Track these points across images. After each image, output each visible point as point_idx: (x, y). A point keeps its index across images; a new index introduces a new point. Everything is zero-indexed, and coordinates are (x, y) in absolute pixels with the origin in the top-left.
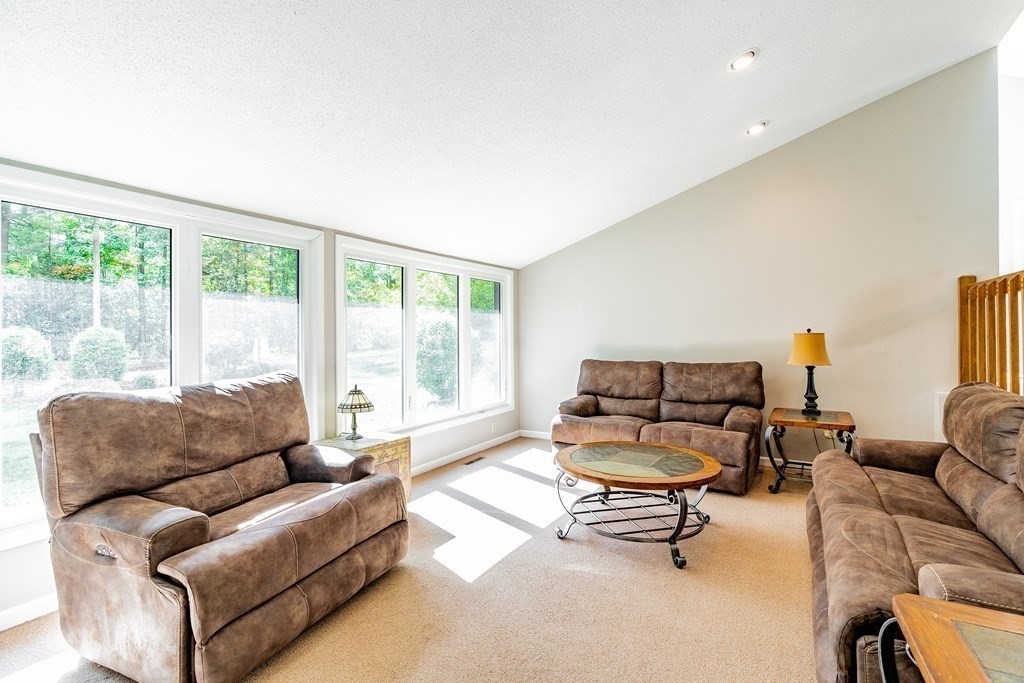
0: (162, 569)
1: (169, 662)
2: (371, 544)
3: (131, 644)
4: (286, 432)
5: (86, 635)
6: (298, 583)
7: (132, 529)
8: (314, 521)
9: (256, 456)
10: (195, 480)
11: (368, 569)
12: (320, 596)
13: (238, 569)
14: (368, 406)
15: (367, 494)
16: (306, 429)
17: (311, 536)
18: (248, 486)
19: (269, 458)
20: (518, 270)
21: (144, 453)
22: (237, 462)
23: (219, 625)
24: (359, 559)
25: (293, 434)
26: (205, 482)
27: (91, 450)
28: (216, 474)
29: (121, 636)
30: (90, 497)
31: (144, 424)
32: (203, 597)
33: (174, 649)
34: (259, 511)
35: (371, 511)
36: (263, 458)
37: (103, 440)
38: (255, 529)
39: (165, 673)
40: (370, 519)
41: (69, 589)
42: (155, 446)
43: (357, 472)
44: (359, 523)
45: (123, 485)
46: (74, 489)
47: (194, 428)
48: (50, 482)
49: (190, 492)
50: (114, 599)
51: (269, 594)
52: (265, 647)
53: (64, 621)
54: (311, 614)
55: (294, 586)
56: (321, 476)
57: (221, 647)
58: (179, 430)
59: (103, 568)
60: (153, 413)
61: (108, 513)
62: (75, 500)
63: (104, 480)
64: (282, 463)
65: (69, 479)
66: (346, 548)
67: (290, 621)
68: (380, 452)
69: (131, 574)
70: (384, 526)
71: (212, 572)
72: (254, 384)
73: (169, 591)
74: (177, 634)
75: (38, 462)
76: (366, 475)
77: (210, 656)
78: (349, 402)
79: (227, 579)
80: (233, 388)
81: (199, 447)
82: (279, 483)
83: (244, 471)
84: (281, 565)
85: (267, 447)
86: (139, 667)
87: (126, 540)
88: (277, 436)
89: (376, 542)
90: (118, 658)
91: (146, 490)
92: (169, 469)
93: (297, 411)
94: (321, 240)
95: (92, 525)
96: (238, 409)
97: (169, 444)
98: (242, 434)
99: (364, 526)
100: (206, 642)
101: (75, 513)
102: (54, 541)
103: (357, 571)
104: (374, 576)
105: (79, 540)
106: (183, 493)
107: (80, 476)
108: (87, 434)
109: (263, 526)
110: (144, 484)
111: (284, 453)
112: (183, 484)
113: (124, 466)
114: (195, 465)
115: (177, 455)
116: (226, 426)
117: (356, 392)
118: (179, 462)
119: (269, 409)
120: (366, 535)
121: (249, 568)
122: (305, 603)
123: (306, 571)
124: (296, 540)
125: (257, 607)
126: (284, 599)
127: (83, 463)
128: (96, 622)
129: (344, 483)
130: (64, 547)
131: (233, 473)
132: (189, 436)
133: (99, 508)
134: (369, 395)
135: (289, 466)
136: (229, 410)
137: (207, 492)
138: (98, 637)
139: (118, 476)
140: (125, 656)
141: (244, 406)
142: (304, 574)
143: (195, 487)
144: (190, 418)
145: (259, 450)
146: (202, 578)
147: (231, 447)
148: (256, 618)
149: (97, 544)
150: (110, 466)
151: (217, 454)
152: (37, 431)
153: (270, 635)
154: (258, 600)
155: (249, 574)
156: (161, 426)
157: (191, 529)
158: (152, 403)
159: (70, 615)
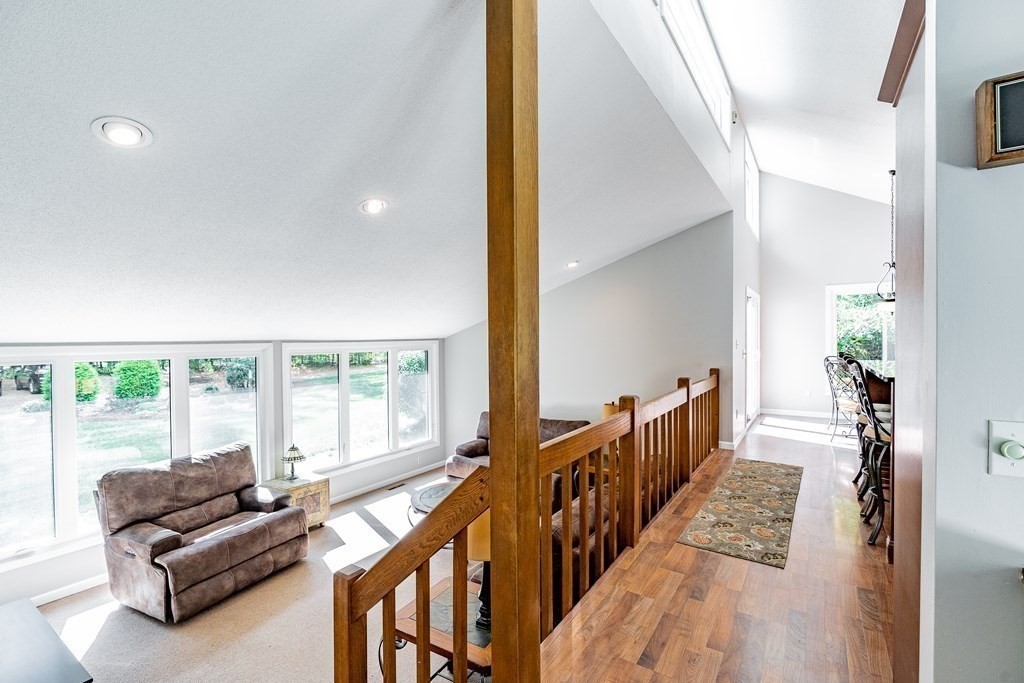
0: (156, 561)
1: (160, 604)
2: (279, 548)
3: (143, 596)
4: (239, 481)
5: (123, 592)
6: (230, 568)
7: (143, 541)
8: (241, 537)
9: (219, 496)
10: (180, 513)
11: (275, 563)
12: (242, 576)
13: (194, 561)
14: (301, 458)
15: (278, 520)
16: (254, 476)
17: (238, 544)
18: (212, 515)
19: (226, 497)
20: (443, 340)
21: (151, 500)
22: (206, 501)
23: (183, 588)
24: (270, 557)
25: (245, 480)
26: (185, 514)
27: (123, 500)
28: (193, 509)
29: (138, 593)
30: (123, 524)
31: (151, 484)
32: (174, 574)
33: (162, 598)
34: (212, 530)
35: (280, 529)
36: (222, 498)
37: (129, 495)
38: (207, 541)
39: (158, 608)
40: (279, 534)
41: (114, 570)
42: (157, 496)
43: (279, 505)
44: (271, 537)
45: (140, 517)
46: (115, 520)
47: (180, 484)
48: (104, 517)
49: (178, 519)
50: (135, 575)
51: (211, 573)
52: (208, 599)
53: (112, 585)
54: (236, 585)
55: (227, 570)
56: (256, 507)
57: (184, 597)
58: (171, 486)
59: (130, 559)
60: (156, 478)
61: (133, 533)
62: (116, 526)
63: (131, 515)
64: (236, 500)
65: (113, 516)
66: (262, 551)
67: (223, 588)
68: (305, 489)
69: (142, 562)
70: (289, 538)
71: (180, 562)
72: (218, 454)
73: (159, 571)
74: (163, 591)
75: (97, 505)
76: (286, 506)
77: (179, 602)
78: (288, 456)
79: (188, 566)
80: (204, 458)
81: (183, 494)
82: (232, 512)
83: (209, 506)
84: (218, 560)
85: (226, 490)
86: (147, 606)
87: (140, 547)
88: (232, 483)
89: (283, 547)
90: (138, 603)
91: (153, 520)
92: (165, 508)
93: (247, 467)
94: (271, 349)
95: (124, 539)
96: (207, 470)
97: (165, 494)
98: (209, 484)
99: (275, 538)
100: (176, 594)
101: (116, 533)
102: (106, 546)
103: (268, 563)
104: (279, 566)
105: (118, 546)
106: (172, 520)
107: (118, 514)
108: (121, 492)
109: (212, 539)
110: (151, 516)
111: (238, 493)
112: (173, 515)
113: (140, 507)
114: (180, 504)
115: (170, 500)
116: (199, 481)
117: (293, 449)
118: (171, 504)
119: (227, 468)
120: (277, 543)
121: (199, 560)
122: (232, 579)
123: (235, 563)
124: (229, 547)
125: (205, 580)
126: (220, 577)
127: (120, 507)
128: (127, 586)
129: (268, 512)
130: (111, 547)
131: (203, 508)
132: (177, 489)
133: (128, 530)
134: (303, 451)
135: (240, 500)
136: (201, 472)
137: (186, 519)
138: (128, 593)
139: (137, 513)
140: (140, 601)
141: (210, 468)
142: (233, 564)
143: (180, 516)
144: (178, 479)
145: (220, 493)
146: (174, 565)
147: (202, 492)
148: (203, 585)
149: (127, 548)
150: (133, 508)
151: (194, 497)
152: (97, 489)
153: (211, 594)
154: (205, 576)
155: (199, 563)
156: (160, 485)
157: (172, 541)
158: (155, 472)
159: (114, 584)
